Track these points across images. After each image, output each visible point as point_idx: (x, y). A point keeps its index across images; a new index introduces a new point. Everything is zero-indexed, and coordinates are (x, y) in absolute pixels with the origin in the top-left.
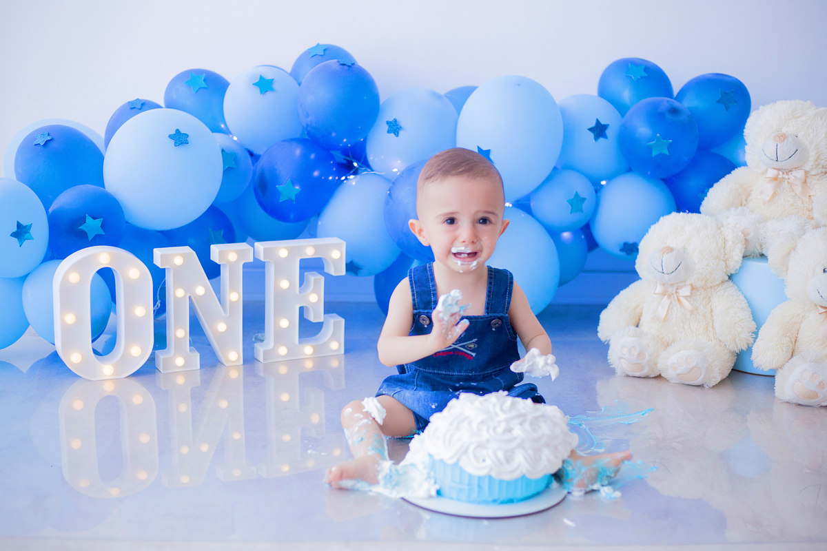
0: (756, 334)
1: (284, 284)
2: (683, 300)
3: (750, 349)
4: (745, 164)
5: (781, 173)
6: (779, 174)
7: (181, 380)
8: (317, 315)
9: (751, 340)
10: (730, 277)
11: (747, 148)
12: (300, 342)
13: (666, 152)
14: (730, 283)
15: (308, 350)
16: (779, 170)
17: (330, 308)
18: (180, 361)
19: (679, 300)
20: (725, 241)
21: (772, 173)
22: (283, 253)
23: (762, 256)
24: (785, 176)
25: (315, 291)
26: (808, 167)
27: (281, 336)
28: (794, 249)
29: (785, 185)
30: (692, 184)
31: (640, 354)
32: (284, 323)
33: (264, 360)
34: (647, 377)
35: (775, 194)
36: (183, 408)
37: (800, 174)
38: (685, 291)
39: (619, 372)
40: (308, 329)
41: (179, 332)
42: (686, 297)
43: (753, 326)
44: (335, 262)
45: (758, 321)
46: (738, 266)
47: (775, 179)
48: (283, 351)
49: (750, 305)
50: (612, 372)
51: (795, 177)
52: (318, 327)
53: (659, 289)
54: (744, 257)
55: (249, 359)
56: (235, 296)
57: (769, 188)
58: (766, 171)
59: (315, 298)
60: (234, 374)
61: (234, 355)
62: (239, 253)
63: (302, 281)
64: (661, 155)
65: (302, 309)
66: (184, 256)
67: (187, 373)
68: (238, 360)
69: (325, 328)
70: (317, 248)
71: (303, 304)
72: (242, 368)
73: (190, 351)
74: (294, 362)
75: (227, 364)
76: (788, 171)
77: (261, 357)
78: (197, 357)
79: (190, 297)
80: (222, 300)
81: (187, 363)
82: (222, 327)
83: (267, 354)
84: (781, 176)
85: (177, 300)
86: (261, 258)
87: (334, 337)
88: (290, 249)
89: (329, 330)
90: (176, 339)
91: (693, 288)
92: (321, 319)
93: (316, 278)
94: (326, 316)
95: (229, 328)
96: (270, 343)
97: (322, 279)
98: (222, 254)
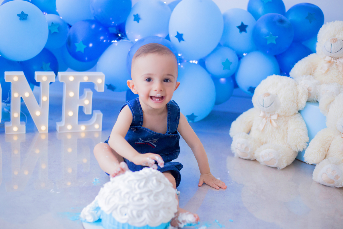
0: (308, 143)
1: (71, 94)
2: (273, 121)
3: (304, 150)
4: (315, 52)
5: (333, 59)
6: (331, 60)
7: (15, 138)
8: (88, 111)
9: (306, 147)
10: (299, 112)
11: (317, 44)
12: (79, 123)
13: (275, 42)
14: (299, 115)
15: (83, 128)
16: (332, 57)
17: (94, 108)
18: (15, 129)
19: (271, 121)
20: (298, 93)
21: (328, 58)
22: (71, 79)
23: (317, 102)
24: (335, 61)
25: (88, 98)
27: (69, 120)
28: (333, 101)
29: (334, 66)
30: (288, 59)
31: (246, 148)
32: (71, 114)
33: (59, 131)
34: (249, 160)
35: (328, 70)
36: (16, 152)
38: (274, 117)
39: (236, 155)
40: (83, 116)
41: (16, 114)
42: (274, 120)
43: (307, 139)
44: (99, 85)
45: (310, 136)
46: (303, 107)
47: (330, 62)
48: (69, 127)
49: (308, 127)
50: (232, 155)
51: (340, 62)
53: (262, 114)
54: (307, 102)
55: (52, 130)
56: (45, 99)
57: (326, 66)
58: (325, 58)
59: (87, 102)
60: (43, 137)
61: (44, 128)
62: (48, 77)
63: (81, 93)
64: (272, 44)
65: (81, 108)
66: (19, 77)
67: (19, 135)
68: (46, 130)
69: (93, 117)
70: (89, 77)
71: (81, 105)
72: (48, 134)
73: (21, 124)
74: (75, 133)
75: (40, 132)
76: (337, 59)
77: (58, 129)
78: (24, 127)
79: (21, 98)
80: (38, 98)
81: (19, 130)
82: (38, 113)
83: (61, 128)
84: (333, 60)
85: (16, 99)
86: (60, 80)
87: (97, 122)
88: (75, 77)
89: (94, 119)
90: (14, 118)
91: (279, 116)
92: (90, 113)
93: (88, 92)
94: (94, 111)
95: (42, 114)
96: (63, 123)
97: (92, 93)
98: (39, 77)
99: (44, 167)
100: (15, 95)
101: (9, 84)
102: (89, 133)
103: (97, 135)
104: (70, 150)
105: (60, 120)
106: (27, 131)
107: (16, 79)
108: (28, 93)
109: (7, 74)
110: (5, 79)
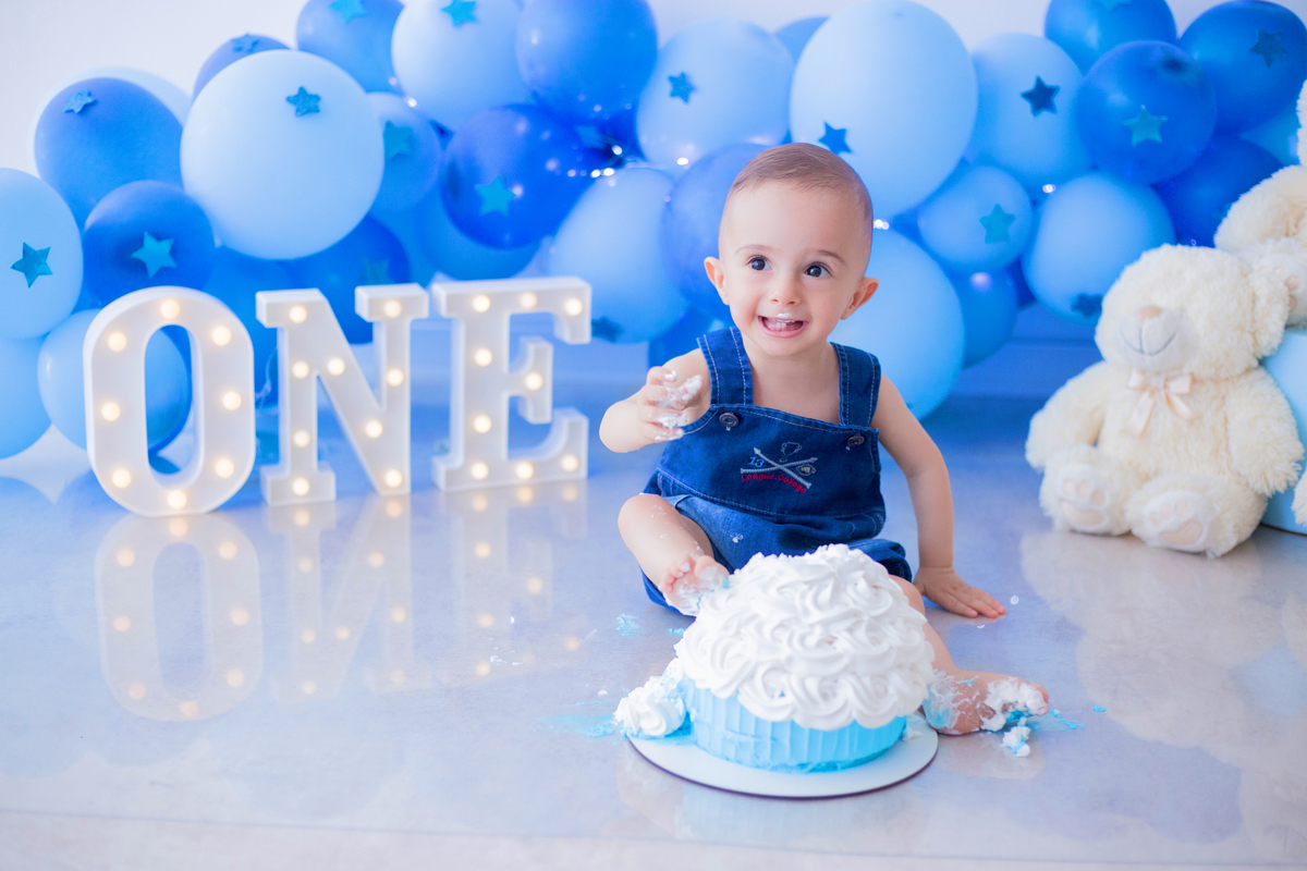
1: (483, 357)
2: (1176, 401)
7: (302, 519)
8: (538, 412)
11: (1302, 134)
12: (510, 456)
13: (1157, 137)
15: (524, 470)
17: (559, 403)
18: (301, 487)
22: (481, 305)
25: (537, 368)
27: (476, 446)
30: (1201, 193)
31: (1096, 494)
32: (482, 424)
33: (447, 485)
36: (306, 565)
38: (1182, 385)
39: (1058, 525)
40: (524, 433)
41: (300, 436)
44: (573, 321)
46: (1275, 343)
48: (479, 471)
50: (1047, 522)
52: (540, 433)
53: (1135, 378)
54: (1288, 327)
55: (422, 484)
56: (397, 377)
59: (536, 382)
60: (395, 510)
61: (395, 478)
62: (407, 304)
63: (515, 352)
64: (1148, 144)
65: (515, 405)
66: (309, 307)
67: (313, 508)
68: (402, 486)
69: (554, 433)
70: (540, 295)
71: (515, 393)
72: (408, 500)
73: (320, 468)
74: (498, 491)
75: (381, 493)
77: (441, 481)
78: (330, 480)
79: (319, 378)
80: (374, 383)
81: (314, 488)
82: (374, 429)
83: (452, 476)
85: (296, 382)
86: (443, 311)
87: (568, 448)
88: (493, 297)
89: (560, 437)
90: (295, 448)
92: (546, 418)
93: (540, 353)
94: (558, 412)
95: (388, 431)
96: (457, 458)
97: (549, 349)
98: (374, 304)
100: (294, 369)
101: (273, 333)
102: (546, 488)
103: (570, 494)
104: (483, 550)
105: (444, 451)
106: (340, 494)
107: (298, 315)
108: (339, 360)
109: (265, 301)
110: (263, 316)
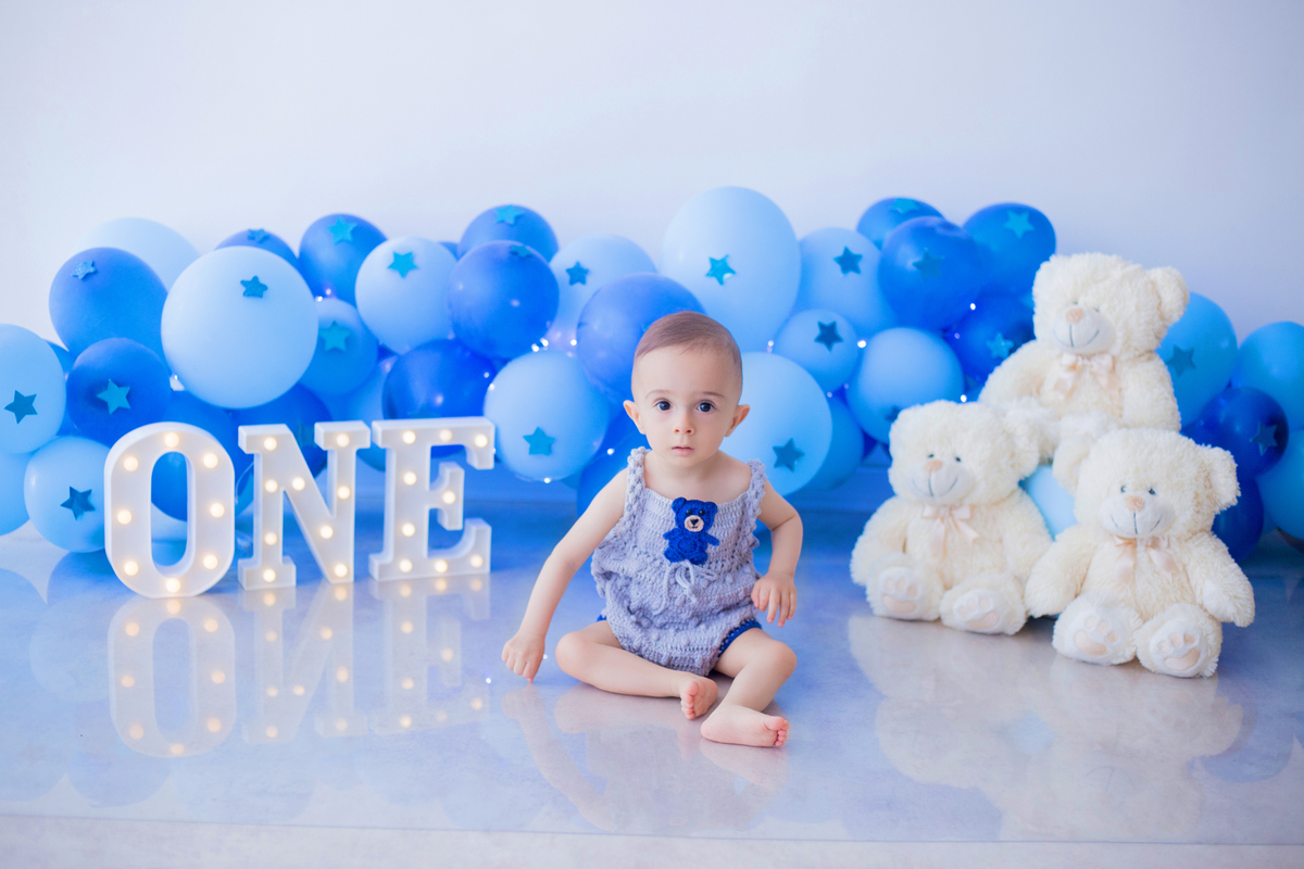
1: (410, 478)
5: (1080, 359)
6: (1077, 360)
7: (270, 600)
8: (452, 521)
10: (1022, 484)
12: (430, 554)
14: (1022, 492)
15: (440, 565)
16: (1077, 355)
17: (470, 512)
18: (269, 575)
19: (956, 525)
21: (1068, 359)
22: (409, 438)
24: (1086, 362)
25: (451, 488)
26: (1115, 350)
27: (403, 546)
31: (910, 589)
32: (408, 530)
33: (380, 576)
36: (272, 637)
37: (1106, 361)
38: (964, 513)
40: (441, 538)
41: (270, 537)
44: (481, 452)
47: (1073, 367)
48: (405, 566)
51: (1099, 364)
52: (454, 538)
53: (929, 511)
55: (362, 573)
56: (345, 492)
57: (1067, 378)
58: (1060, 356)
59: (451, 497)
60: (342, 595)
61: (341, 570)
62: (353, 436)
63: (435, 475)
65: (434, 516)
66: (278, 438)
67: (278, 592)
68: (347, 576)
69: (465, 537)
70: (454, 431)
71: (435, 506)
72: (352, 587)
73: (284, 561)
74: (419, 582)
75: (332, 581)
76: (1089, 357)
77: (375, 572)
78: (292, 570)
79: (285, 492)
80: (327, 496)
81: (279, 578)
82: (326, 532)
83: (383, 568)
84: (1080, 363)
85: (267, 495)
86: (380, 444)
87: (476, 549)
88: (418, 433)
89: (469, 541)
90: (266, 546)
91: (973, 508)
92: (459, 526)
93: (452, 472)
94: (467, 521)
95: (336, 534)
96: (387, 556)
97: (460, 473)
98: (329, 436)
99: (343, 675)
100: (267, 485)
101: (251, 458)
102: (458, 580)
103: (476, 585)
104: (407, 628)
105: (379, 549)
106: (299, 581)
107: (270, 444)
108: (301, 480)
109: (244, 432)
110: (243, 444)
